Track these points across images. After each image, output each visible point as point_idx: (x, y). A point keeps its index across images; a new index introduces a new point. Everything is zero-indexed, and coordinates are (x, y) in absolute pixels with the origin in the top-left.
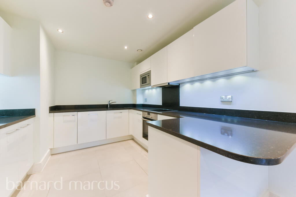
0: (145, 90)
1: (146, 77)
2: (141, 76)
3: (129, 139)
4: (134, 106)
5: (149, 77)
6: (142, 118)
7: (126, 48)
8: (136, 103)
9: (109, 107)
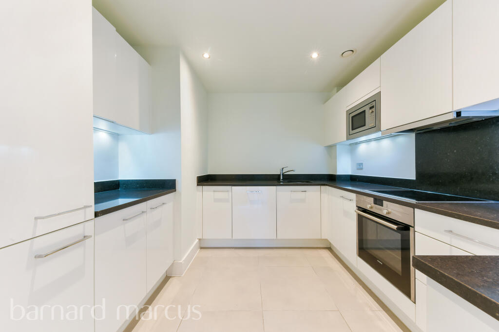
0: (357, 144)
1: (364, 111)
2: (349, 113)
3: (319, 246)
4: (331, 180)
5: (373, 109)
6: (355, 208)
7: (315, 55)
8: (336, 173)
9: (281, 178)
